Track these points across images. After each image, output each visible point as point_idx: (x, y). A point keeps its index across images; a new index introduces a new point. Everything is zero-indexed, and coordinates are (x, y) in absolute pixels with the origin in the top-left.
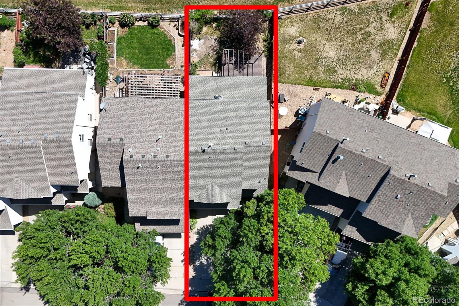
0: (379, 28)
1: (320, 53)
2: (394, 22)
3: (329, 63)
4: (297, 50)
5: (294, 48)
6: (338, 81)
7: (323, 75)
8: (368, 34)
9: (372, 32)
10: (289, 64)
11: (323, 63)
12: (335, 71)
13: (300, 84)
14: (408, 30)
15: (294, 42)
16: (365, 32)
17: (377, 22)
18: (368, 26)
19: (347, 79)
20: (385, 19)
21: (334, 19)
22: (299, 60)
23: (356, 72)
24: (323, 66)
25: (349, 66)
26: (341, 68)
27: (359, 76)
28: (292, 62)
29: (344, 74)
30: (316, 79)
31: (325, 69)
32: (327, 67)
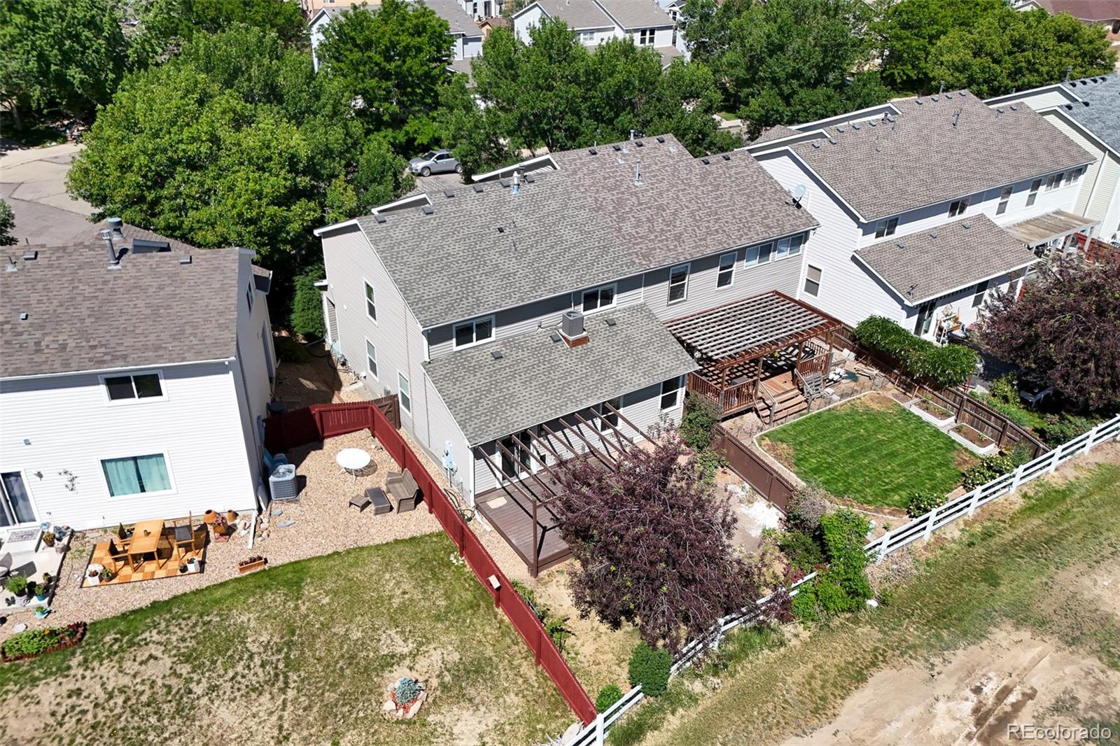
1: (291, 694)
3: (231, 673)
4: (403, 657)
5: (422, 663)
6: (163, 625)
7: (244, 617)
10: (411, 600)
11: (257, 660)
12: (188, 659)
13: (329, 556)
15: (435, 682)
19: (112, 653)
22: (374, 630)
23: (70, 702)
24: (254, 650)
25: (118, 711)
26: (160, 682)
27: (49, 692)
28: (403, 609)
29: (136, 667)
30: (269, 597)
31: (243, 642)
32: (231, 657)
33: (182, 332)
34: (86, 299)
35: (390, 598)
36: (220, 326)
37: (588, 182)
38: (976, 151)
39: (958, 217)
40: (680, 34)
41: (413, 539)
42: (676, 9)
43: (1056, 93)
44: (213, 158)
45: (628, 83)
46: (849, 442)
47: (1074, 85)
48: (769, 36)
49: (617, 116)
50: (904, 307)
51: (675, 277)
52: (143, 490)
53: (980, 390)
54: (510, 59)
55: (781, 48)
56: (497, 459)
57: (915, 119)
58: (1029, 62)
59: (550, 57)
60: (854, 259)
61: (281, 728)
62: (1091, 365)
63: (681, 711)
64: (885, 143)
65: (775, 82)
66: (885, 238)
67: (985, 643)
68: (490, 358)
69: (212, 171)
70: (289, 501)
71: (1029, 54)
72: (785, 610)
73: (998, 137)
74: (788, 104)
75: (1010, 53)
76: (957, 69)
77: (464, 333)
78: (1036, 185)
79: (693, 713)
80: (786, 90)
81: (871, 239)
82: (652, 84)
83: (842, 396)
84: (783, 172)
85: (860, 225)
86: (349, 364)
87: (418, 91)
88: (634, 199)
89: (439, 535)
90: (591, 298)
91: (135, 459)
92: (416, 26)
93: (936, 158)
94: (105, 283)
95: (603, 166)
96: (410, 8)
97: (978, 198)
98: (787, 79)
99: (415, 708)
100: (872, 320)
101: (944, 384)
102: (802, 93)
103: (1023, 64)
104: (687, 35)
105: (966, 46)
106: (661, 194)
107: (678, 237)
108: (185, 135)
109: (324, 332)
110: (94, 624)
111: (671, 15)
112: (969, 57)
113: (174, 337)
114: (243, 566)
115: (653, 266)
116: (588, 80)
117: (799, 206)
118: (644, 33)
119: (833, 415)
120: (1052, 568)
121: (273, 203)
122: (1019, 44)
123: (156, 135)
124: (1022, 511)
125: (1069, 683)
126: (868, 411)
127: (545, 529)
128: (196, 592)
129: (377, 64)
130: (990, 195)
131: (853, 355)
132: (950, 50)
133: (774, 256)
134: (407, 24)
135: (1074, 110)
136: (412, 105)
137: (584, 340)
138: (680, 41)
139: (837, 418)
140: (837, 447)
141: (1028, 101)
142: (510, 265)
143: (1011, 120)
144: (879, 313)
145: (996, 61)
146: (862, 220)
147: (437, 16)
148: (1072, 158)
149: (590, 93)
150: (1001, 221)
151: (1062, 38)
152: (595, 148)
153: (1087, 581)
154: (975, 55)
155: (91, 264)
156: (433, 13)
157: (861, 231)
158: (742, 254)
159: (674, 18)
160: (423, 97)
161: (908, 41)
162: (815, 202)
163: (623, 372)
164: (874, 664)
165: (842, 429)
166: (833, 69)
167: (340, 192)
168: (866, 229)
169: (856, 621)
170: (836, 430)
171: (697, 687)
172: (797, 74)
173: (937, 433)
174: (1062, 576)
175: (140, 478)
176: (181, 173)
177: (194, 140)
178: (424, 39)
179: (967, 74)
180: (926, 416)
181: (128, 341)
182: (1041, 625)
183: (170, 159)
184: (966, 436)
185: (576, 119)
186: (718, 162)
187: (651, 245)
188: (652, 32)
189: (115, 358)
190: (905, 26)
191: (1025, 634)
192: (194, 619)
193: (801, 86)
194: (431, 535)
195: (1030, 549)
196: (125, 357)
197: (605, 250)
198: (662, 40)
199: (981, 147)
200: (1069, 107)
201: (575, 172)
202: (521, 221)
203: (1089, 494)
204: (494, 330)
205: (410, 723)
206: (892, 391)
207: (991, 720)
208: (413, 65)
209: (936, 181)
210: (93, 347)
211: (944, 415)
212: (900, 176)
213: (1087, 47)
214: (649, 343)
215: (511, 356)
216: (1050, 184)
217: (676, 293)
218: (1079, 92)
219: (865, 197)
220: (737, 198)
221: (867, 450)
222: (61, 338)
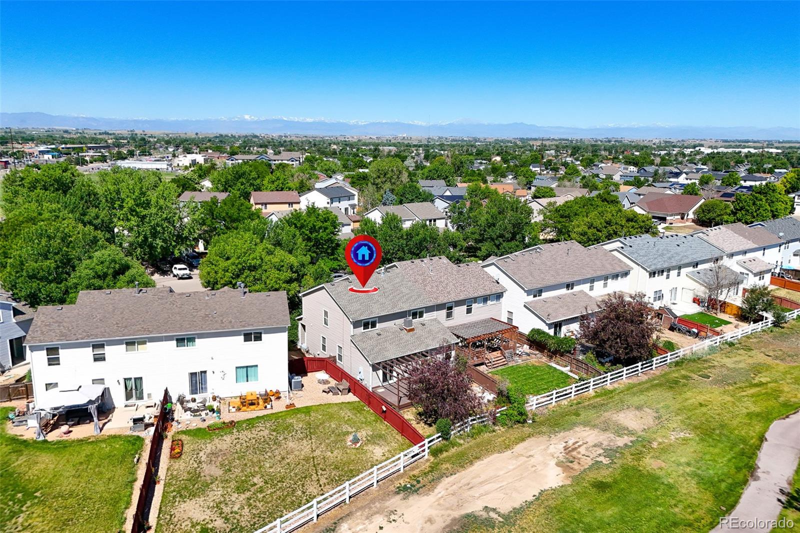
0: (222, 506)
1: (314, 440)
2: (193, 526)
3: (291, 435)
4: (352, 432)
5: (359, 434)
6: (262, 422)
7: (291, 421)
8: (240, 489)
9: (236, 495)
10: (352, 418)
11: (299, 432)
12: (274, 431)
14: (154, 528)
15: (364, 439)
16: (249, 490)
17: (231, 513)
18: (249, 499)
19: (247, 429)
20: (216, 523)
21: (320, 486)
22: (340, 425)
23: (237, 441)
24: (297, 429)
25: (254, 443)
26: (266, 436)
27: (228, 439)
28: (349, 420)
29: (257, 432)
30: (299, 416)
31: (293, 426)
32: (290, 431)
33: (271, 317)
34: (235, 307)
35: (344, 417)
36: (284, 315)
37: (411, 272)
38: (577, 264)
39: (570, 291)
40: (449, 221)
41: (349, 403)
42: (447, 210)
43: (618, 243)
44: (260, 266)
45: (425, 239)
46: (524, 375)
47: (626, 239)
48: (487, 220)
49: (421, 253)
50: (547, 324)
51: (449, 308)
52: (247, 381)
53: (581, 357)
54: (373, 229)
55: (494, 225)
56: (380, 373)
57: (550, 251)
58: (614, 231)
59: (391, 228)
60: (525, 306)
61: (312, 449)
62: (618, 340)
63: (456, 448)
64: (536, 260)
65: (493, 239)
66: (538, 298)
67: (571, 431)
68: (376, 335)
69: (259, 271)
70: (299, 390)
71: (614, 227)
72: (495, 421)
73: (588, 259)
74: (499, 249)
75: (606, 227)
76: (582, 234)
77: (367, 325)
78: (606, 278)
79: (460, 449)
80: (497, 242)
81: (531, 298)
82: (436, 239)
83: (523, 361)
84: (493, 271)
85: (525, 291)
86: (310, 352)
87: (325, 247)
88: (430, 279)
89: (359, 402)
90: (414, 315)
91: (247, 367)
92: (325, 218)
93: (559, 267)
94: (241, 302)
95: (417, 267)
96: (320, 210)
97: (580, 282)
98: (497, 238)
99: (358, 445)
100: (533, 330)
101: (563, 352)
102: (504, 244)
103: (612, 232)
104: (452, 221)
105: (585, 224)
106: (441, 277)
107: (449, 293)
108: (251, 257)
109: (298, 340)
110: (238, 422)
111: (445, 213)
112: (586, 229)
113: (268, 319)
114: (287, 407)
115: (439, 302)
116: (407, 238)
117: (498, 283)
118: (430, 221)
119: (518, 366)
120: (602, 412)
121: (284, 283)
122: (609, 223)
123: (239, 258)
124: (593, 397)
125: (600, 440)
126: (533, 365)
127: (401, 397)
128: (272, 414)
129: (306, 235)
130: (584, 281)
131: (528, 347)
132: (578, 226)
133: (489, 302)
134: (320, 217)
135: (625, 249)
136: (321, 253)
137: (413, 330)
138: (449, 225)
139: (520, 367)
140: (519, 377)
141: (604, 247)
142: (382, 300)
143: (594, 252)
144: (537, 327)
145: (598, 230)
146: (526, 289)
147: (333, 214)
148: (622, 268)
149: (408, 243)
150: (591, 294)
151: (629, 220)
152: (413, 260)
153: (615, 415)
154: (589, 228)
155: (235, 297)
156: (332, 212)
157: (526, 294)
158: (475, 300)
159: (446, 215)
160: (327, 250)
161: (563, 224)
162: (505, 281)
163: (429, 341)
164: (528, 437)
165: (522, 371)
166: (518, 233)
167: (309, 280)
168: (529, 293)
169: (524, 427)
170: (519, 371)
171: (462, 442)
172: (502, 236)
173: (562, 373)
174: (606, 414)
175: (247, 377)
176: (247, 273)
177: (253, 259)
178: (328, 224)
179: (586, 237)
180: (558, 367)
181: (253, 320)
182: (594, 426)
183: (243, 266)
184: (574, 373)
185: (403, 253)
186: (464, 266)
187: (438, 295)
188: (435, 220)
189: (249, 325)
190: (562, 217)
191: (587, 429)
192: (273, 421)
193: (504, 241)
194: (356, 402)
195: (594, 407)
196: (252, 325)
197: (419, 296)
198: (440, 224)
199: (580, 263)
200: (622, 248)
201: (406, 269)
202: (386, 286)
203: (622, 392)
204: (377, 324)
205: (357, 449)
206: (544, 359)
207: (570, 449)
208: (322, 234)
209: (559, 275)
210: (241, 322)
211: (566, 366)
212: (542, 273)
213: (642, 224)
214: (439, 332)
215: (384, 334)
216: (613, 279)
217: (449, 315)
218: (628, 241)
219: (527, 280)
220: (472, 279)
221: (532, 377)
222: (229, 319)
